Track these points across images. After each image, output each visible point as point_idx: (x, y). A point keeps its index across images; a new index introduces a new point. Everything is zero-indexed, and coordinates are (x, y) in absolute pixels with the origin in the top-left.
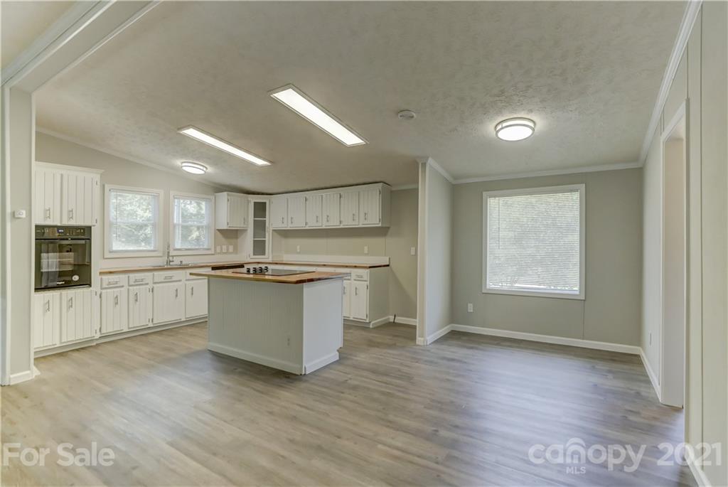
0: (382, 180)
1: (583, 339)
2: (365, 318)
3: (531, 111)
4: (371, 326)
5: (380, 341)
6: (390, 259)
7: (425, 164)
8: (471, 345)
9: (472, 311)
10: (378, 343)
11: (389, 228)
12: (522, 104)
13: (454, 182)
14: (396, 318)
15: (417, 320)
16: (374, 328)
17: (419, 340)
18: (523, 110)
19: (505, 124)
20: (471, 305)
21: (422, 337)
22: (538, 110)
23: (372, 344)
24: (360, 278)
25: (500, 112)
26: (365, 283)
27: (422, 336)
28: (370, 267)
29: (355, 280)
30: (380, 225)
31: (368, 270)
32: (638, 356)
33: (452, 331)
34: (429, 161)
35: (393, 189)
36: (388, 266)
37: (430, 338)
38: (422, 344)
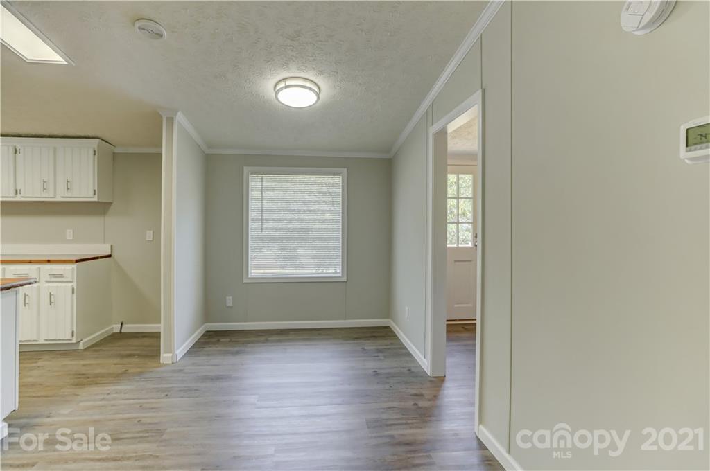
0: (98, 134)
1: (345, 319)
2: (69, 337)
3: (321, 73)
4: (81, 347)
5: (98, 371)
6: (111, 246)
7: (172, 119)
8: (236, 349)
9: (231, 305)
10: (97, 376)
11: (111, 203)
12: (314, 60)
13: (208, 151)
14: (124, 326)
15: (162, 325)
16: (86, 349)
17: (165, 357)
18: (314, 69)
19: (289, 82)
20: (231, 298)
21: (170, 352)
22: (329, 74)
23: (83, 380)
24: (57, 277)
25: (285, 66)
26: (70, 284)
27: (170, 350)
28: (77, 261)
29: (47, 282)
30: (95, 199)
31: (75, 266)
32: (388, 327)
33: (207, 331)
34: (177, 117)
35: (117, 150)
36: (110, 256)
37: (180, 350)
38: (170, 362)
